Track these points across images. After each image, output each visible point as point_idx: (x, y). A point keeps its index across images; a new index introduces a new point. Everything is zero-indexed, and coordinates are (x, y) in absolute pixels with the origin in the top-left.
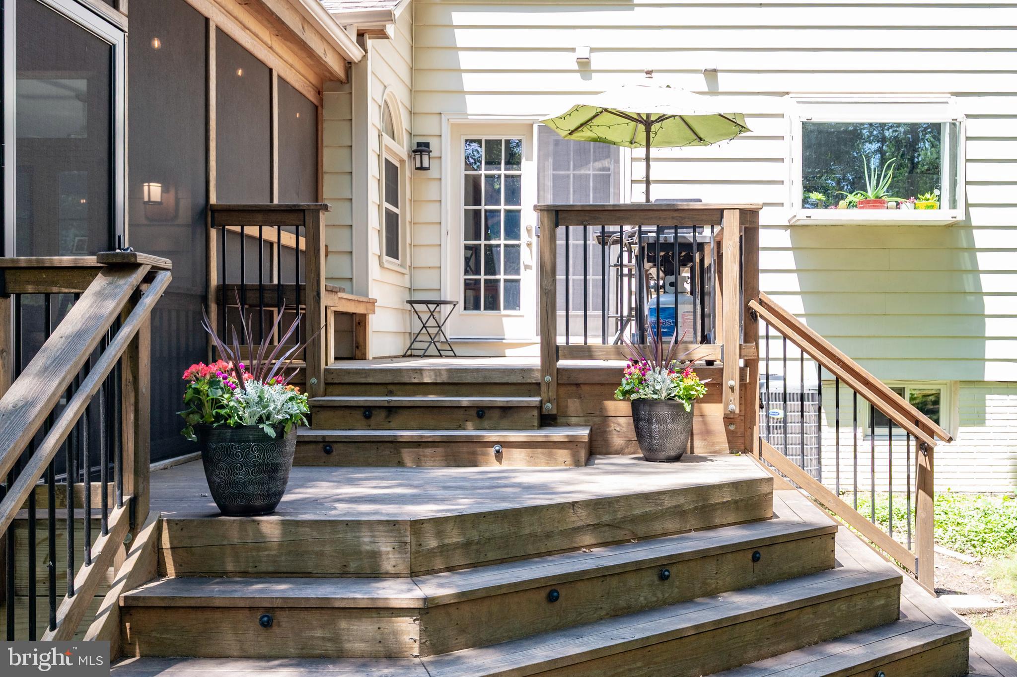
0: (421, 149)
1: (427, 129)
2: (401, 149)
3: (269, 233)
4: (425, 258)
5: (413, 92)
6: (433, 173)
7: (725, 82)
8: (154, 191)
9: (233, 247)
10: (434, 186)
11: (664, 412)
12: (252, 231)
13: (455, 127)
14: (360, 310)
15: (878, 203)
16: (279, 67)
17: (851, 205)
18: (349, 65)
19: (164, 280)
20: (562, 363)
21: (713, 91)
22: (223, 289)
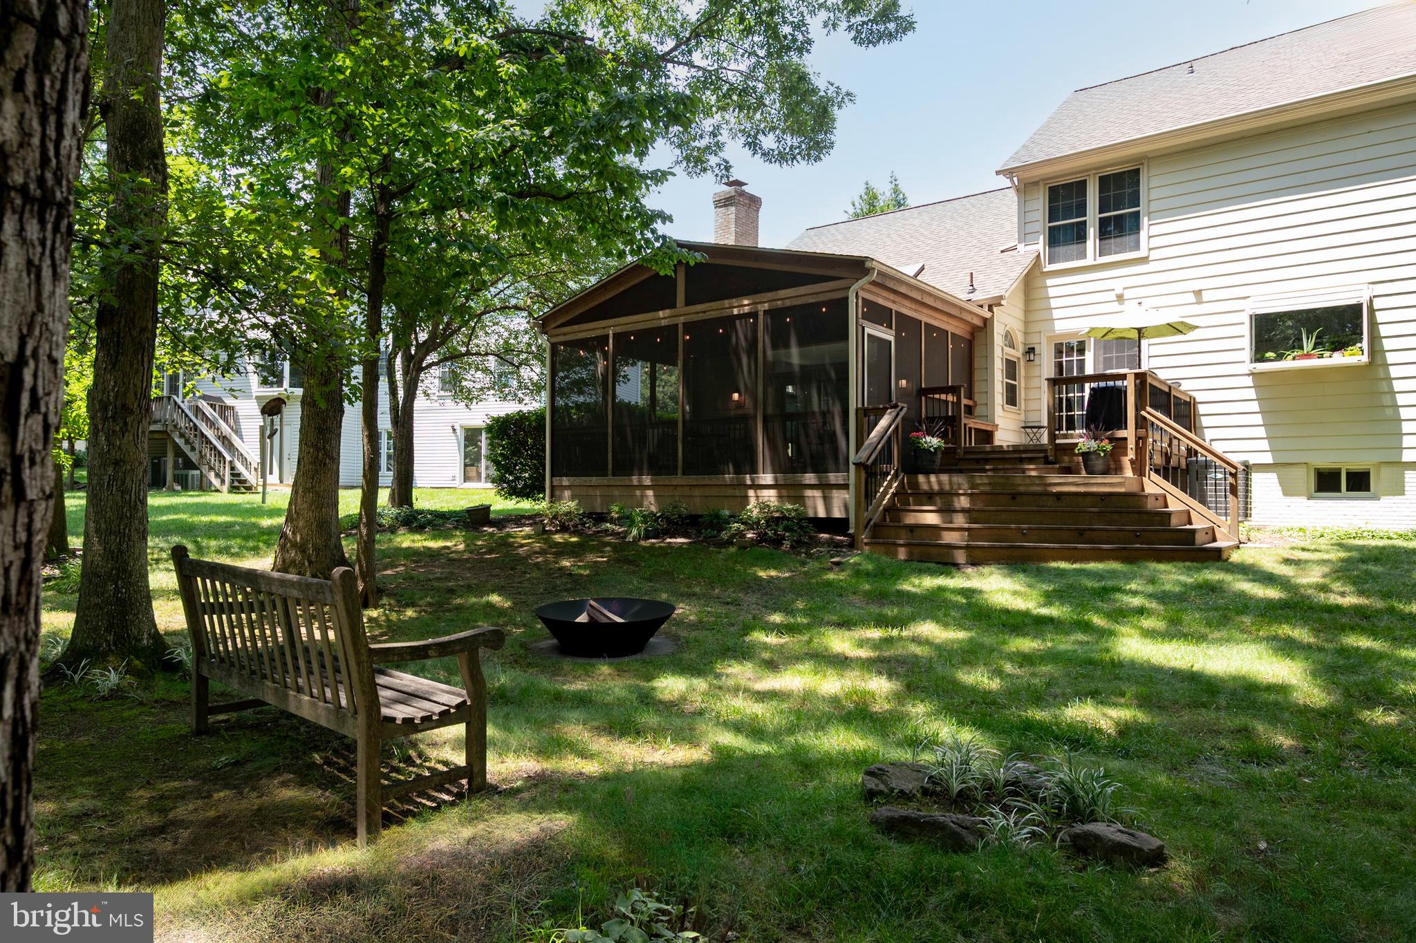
0: (1031, 350)
1: (1033, 340)
2: (1017, 354)
3: (943, 397)
4: (1033, 405)
5: (1027, 323)
6: (1037, 362)
7: (1206, 296)
8: (903, 383)
9: (930, 403)
10: (1037, 369)
11: (1093, 457)
12: (937, 396)
13: (1049, 338)
14: (989, 428)
15: (1308, 356)
16: (950, 329)
17: (1294, 359)
18: (985, 320)
19: (905, 410)
20: (1058, 441)
21: (1200, 302)
22: (927, 418)
